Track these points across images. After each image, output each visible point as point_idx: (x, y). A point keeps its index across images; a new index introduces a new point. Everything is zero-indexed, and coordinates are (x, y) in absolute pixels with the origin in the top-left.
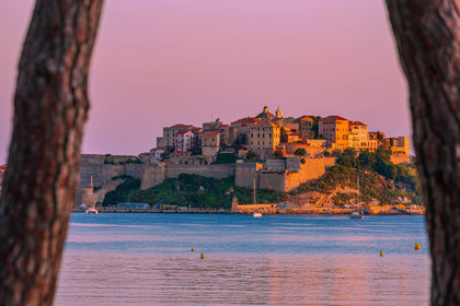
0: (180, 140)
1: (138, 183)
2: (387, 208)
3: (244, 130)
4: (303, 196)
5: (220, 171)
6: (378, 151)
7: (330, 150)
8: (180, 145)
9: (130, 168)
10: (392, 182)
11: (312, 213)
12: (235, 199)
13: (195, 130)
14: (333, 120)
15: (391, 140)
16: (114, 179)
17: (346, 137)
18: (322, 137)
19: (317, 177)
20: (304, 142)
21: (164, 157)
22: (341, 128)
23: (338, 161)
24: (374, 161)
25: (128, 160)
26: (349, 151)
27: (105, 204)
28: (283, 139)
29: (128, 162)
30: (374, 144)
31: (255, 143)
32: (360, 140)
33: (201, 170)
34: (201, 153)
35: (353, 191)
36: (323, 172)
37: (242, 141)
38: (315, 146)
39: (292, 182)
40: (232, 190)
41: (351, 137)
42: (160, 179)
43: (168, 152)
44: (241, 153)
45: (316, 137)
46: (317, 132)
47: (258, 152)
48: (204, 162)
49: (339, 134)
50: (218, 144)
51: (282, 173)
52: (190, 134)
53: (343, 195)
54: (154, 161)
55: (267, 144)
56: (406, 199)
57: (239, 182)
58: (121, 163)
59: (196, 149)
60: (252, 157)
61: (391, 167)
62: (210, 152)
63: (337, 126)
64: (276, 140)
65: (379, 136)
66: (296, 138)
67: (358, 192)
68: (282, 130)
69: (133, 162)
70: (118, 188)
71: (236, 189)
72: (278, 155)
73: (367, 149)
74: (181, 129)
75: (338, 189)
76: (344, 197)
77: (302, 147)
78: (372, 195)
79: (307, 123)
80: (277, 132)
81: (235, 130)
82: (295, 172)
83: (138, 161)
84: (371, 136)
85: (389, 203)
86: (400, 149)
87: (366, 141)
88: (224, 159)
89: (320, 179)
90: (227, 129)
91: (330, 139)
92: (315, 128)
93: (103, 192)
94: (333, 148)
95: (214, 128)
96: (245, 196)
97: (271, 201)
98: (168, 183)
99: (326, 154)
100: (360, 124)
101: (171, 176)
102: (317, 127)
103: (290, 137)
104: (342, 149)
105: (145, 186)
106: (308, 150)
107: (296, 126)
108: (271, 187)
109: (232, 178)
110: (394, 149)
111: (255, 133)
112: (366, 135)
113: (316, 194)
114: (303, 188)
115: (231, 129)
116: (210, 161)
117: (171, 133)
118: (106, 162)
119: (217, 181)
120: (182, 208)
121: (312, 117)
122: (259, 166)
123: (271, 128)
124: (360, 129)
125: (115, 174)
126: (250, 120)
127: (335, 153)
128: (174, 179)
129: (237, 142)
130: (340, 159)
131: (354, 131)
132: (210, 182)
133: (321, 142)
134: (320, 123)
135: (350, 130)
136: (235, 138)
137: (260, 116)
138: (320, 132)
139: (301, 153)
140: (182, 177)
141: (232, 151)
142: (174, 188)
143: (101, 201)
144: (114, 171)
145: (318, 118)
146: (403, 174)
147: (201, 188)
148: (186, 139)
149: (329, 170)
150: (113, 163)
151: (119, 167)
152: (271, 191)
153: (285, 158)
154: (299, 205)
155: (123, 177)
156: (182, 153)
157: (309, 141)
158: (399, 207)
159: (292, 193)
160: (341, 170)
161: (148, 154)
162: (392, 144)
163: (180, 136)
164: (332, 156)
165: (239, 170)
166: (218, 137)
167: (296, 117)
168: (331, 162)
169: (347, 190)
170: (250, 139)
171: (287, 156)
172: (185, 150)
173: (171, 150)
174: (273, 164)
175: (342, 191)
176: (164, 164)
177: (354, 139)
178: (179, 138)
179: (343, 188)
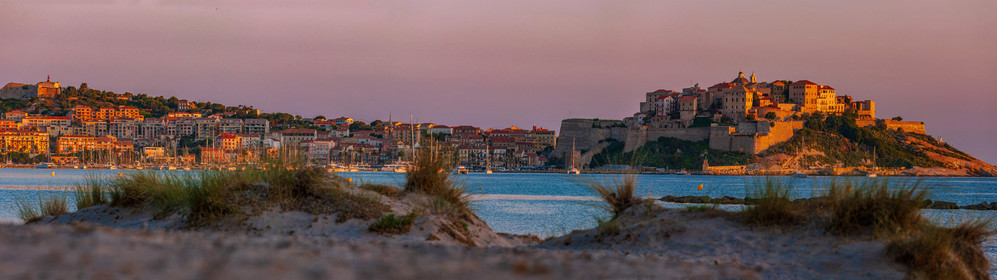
0: (660, 105)
1: (622, 145)
2: (849, 169)
3: (720, 94)
4: (771, 158)
5: (696, 135)
6: (844, 114)
7: (799, 114)
8: (660, 109)
9: (616, 132)
10: (856, 144)
11: (779, 174)
12: (706, 161)
13: (675, 95)
14: (803, 84)
15: (858, 103)
16: (601, 142)
17: (814, 101)
18: (792, 101)
19: (785, 140)
20: (775, 106)
21: (646, 121)
22: (811, 91)
23: (806, 125)
24: (841, 124)
25: (614, 125)
26: (817, 115)
27: (593, 165)
28: (756, 103)
29: (614, 126)
30: (842, 107)
31: (729, 107)
32: (828, 103)
33: (679, 134)
34: (679, 118)
35: (818, 153)
36: (792, 135)
37: (717, 106)
38: (785, 108)
39: (762, 144)
40: (706, 153)
41: (819, 101)
42: (641, 143)
43: (649, 114)
44: (717, 116)
45: (786, 102)
46: (787, 96)
47: (732, 116)
48: (681, 125)
49: (808, 98)
50: (695, 108)
51: (752, 136)
52: (670, 98)
53: (809, 157)
54: (637, 125)
55: (740, 108)
56: (869, 161)
57: (713, 145)
58: (608, 127)
59: (675, 114)
60: (726, 121)
61: (855, 130)
62: (687, 116)
63: (807, 90)
64: (749, 104)
65: (847, 100)
66: (768, 103)
67: (823, 154)
68: (755, 94)
69: (619, 126)
70: (604, 150)
71: (711, 151)
72: (750, 119)
73: (835, 113)
74: (662, 94)
75: (805, 151)
76: (810, 159)
77: (772, 111)
78: (837, 157)
79: (779, 88)
80: (749, 96)
81: (712, 95)
82: (765, 135)
83: (622, 125)
84: (839, 100)
85: (853, 165)
86: (866, 112)
87: (834, 105)
88: (701, 122)
89: (788, 142)
90: (703, 94)
91: (799, 103)
92: (786, 93)
93: (589, 156)
94: (802, 112)
95: (692, 93)
96: (719, 158)
97: (741, 163)
98: (649, 145)
99: (795, 118)
100: (829, 88)
101: (651, 139)
102: (789, 92)
103: (762, 101)
104: (810, 112)
105: (627, 149)
106: (778, 113)
107: (768, 91)
108: (741, 150)
109: (707, 141)
110: (860, 112)
111: (729, 97)
112: (833, 99)
113: (784, 156)
114: (771, 151)
115: (708, 94)
116: (687, 125)
117: (653, 98)
118: (594, 126)
119: (693, 144)
120: (660, 170)
121: (784, 82)
122: (732, 129)
123: (744, 93)
124: (828, 94)
125: (602, 138)
126: (725, 85)
127: (804, 117)
128: (655, 142)
129: (713, 106)
130: (808, 122)
131: (822, 94)
132: (686, 145)
133: (789, 106)
134: (791, 87)
135: (819, 94)
136: (711, 103)
137: (735, 81)
138: (791, 96)
139: (771, 116)
140: (661, 139)
141: (708, 115)
142: (653, 151)
143: (588, 163)
144: (601, 134)
145: (790, 82)
146: (867, 137)
147: (678, 150)
148: (665, 103)
149: (797, 133)
150: (600, 127)
151: (606, 131)
152: (742, 154)
153: (756, 122)
154: (767, 167)
155: (608, 140)
156: (662, 117)
157: (779, 105)
158: (861, 168)
159: (761, 155)
160: (808, 133)
161: (631, 118)
162: (858, 107)
163: (660, 101)
164: (801, 119)
165: (713, 134)
166: (695, 101)
167: (769, 82)
168: (799, 125)
169: (814, 152)
170: (725, 104)
171: (757, 119)
172: (665, 114)
173: (652, 114)
174: (744, 128)
175: (809, 153)
176: (645, 128)
177: (822, 103)
178: (660, 103)
179: (809, 150)
